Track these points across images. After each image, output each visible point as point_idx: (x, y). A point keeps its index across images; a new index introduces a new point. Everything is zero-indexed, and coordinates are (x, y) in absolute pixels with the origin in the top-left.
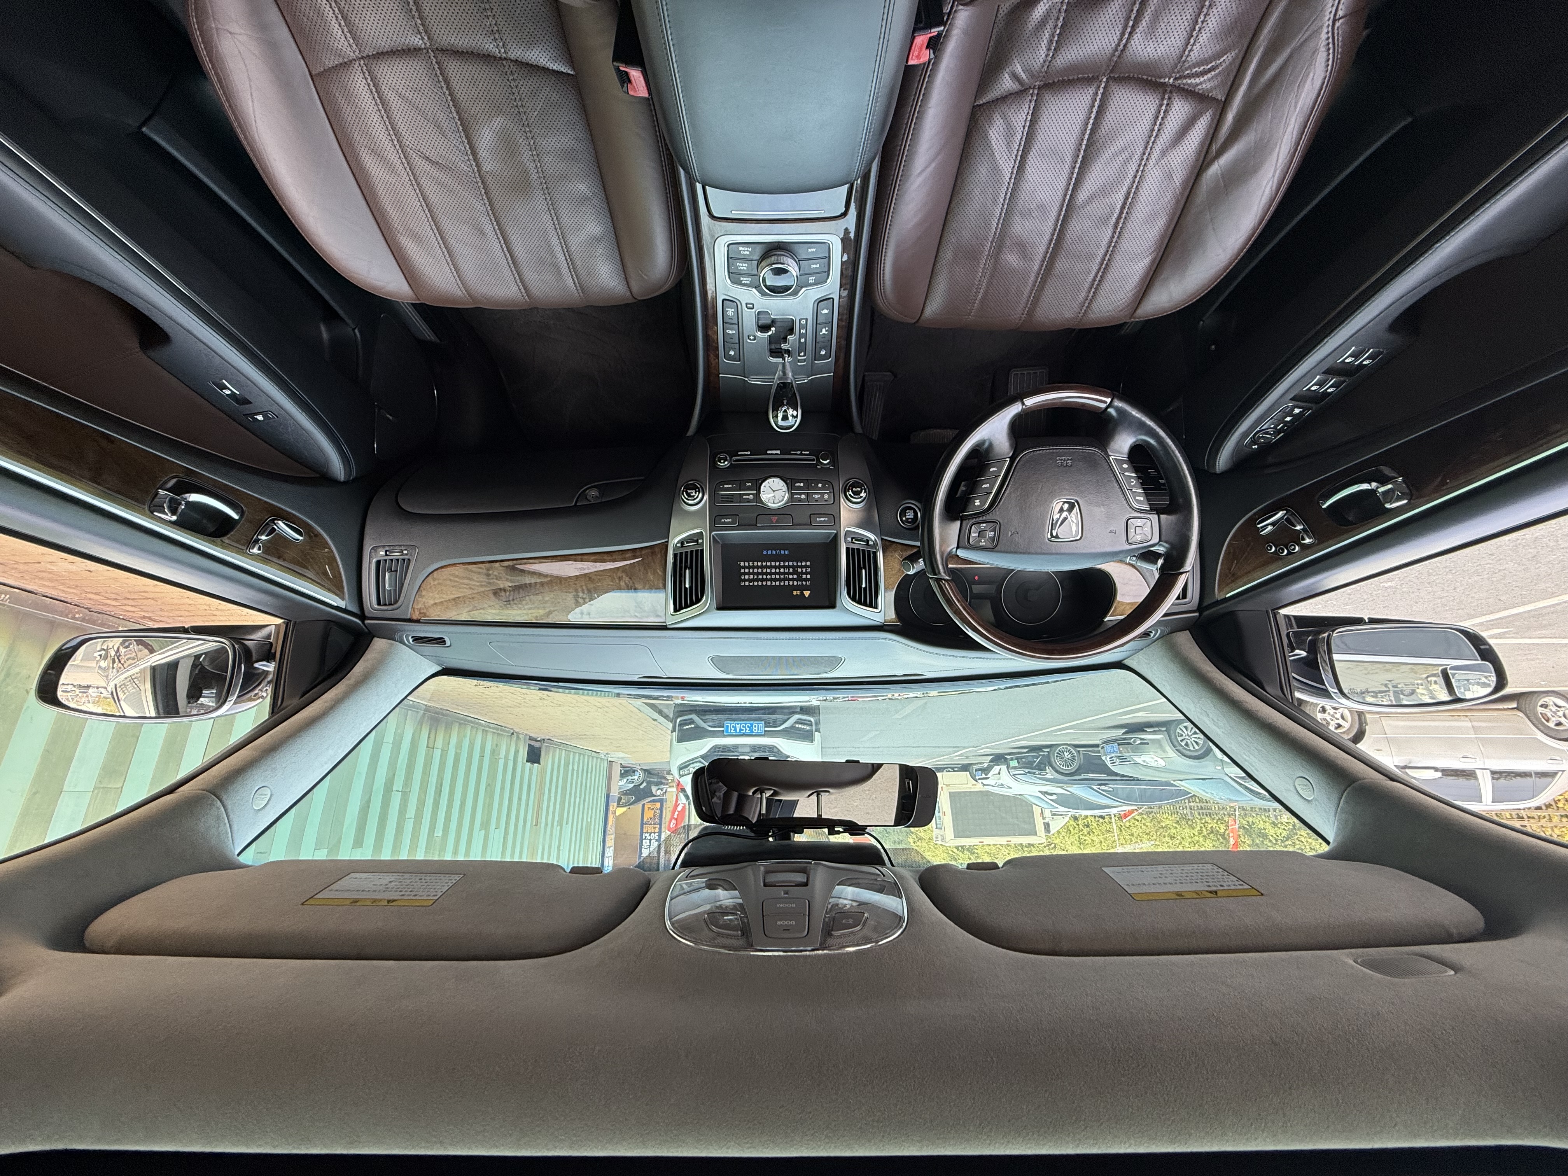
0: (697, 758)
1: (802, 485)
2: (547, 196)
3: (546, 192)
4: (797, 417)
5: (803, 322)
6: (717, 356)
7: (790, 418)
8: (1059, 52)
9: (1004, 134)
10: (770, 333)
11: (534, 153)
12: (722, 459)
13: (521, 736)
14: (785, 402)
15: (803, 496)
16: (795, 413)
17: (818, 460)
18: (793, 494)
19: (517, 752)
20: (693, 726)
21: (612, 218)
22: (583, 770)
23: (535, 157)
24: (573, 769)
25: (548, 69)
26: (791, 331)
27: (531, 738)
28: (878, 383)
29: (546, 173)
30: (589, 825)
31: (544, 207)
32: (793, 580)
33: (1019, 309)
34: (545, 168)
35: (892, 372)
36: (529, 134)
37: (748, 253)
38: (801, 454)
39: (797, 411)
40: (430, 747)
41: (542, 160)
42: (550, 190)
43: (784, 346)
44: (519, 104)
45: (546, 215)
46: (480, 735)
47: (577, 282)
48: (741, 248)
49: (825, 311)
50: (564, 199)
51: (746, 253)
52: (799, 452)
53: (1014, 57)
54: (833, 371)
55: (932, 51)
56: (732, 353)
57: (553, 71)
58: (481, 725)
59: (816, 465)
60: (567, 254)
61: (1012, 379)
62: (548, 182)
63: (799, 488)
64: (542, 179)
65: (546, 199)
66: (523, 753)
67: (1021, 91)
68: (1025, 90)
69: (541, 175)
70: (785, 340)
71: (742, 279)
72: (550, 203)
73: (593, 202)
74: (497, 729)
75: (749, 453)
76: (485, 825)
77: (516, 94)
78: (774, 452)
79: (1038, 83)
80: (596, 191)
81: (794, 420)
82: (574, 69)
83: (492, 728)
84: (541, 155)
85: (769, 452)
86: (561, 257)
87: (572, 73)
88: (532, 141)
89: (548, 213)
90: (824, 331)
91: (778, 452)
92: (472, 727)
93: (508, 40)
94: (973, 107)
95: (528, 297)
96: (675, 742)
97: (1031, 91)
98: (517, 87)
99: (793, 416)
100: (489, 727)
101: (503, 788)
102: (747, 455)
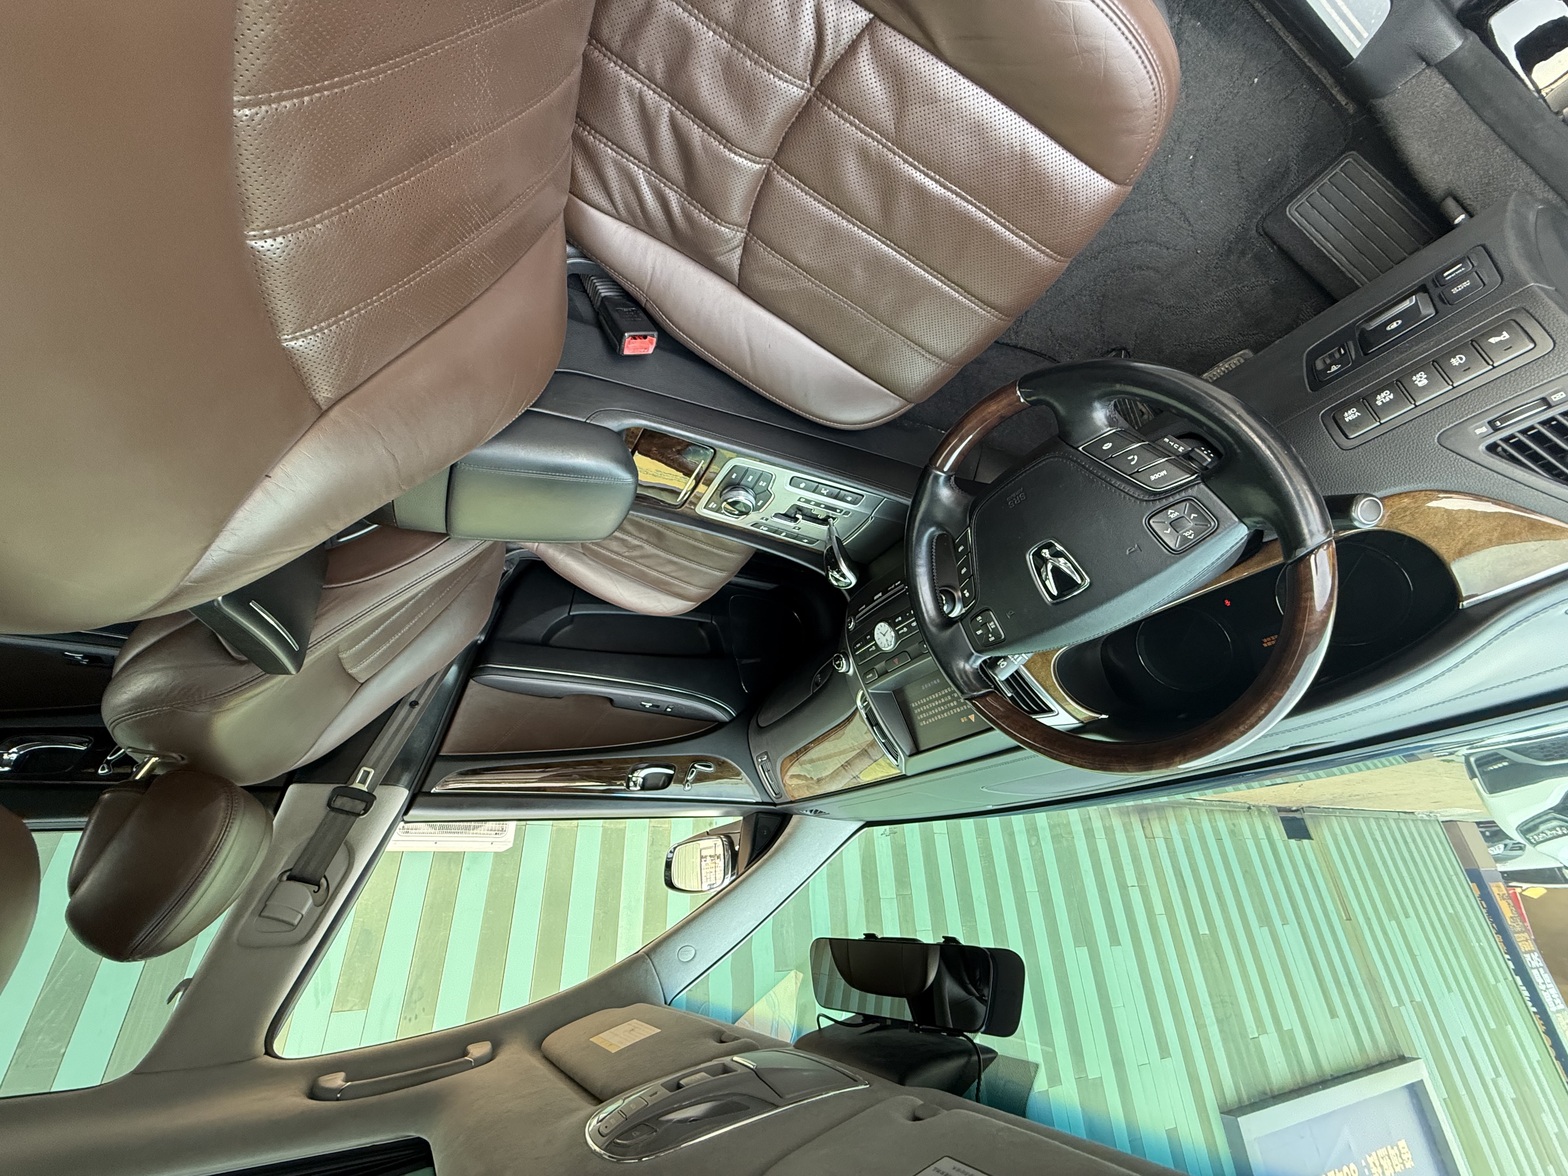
0: (1545, 813)
1: (900, 618)
13: (1263, 809)
15: (905, 630)
18: (897, 632)
19: (1267, 829)
20: (1505, 764)
22: (1396, 841)
24: (1375, 840)
27: (1280, 810)
30: (1454, 919)
32: (955, 707)
38: (896, 587)
40: (1150, 838)
46: (1205, 818)
56: (806, 541)
58: (1199, 804)
63: (900, 623)
66: (1277, 830)
74: (1225, 806)
76: (1265, 920)
83: (1217, 806)
91: (880, 594)
92: (1190, 809)
96: (1485, 795)
100: (1213, 806)
101: (1268, 874)
102: (864, 609)
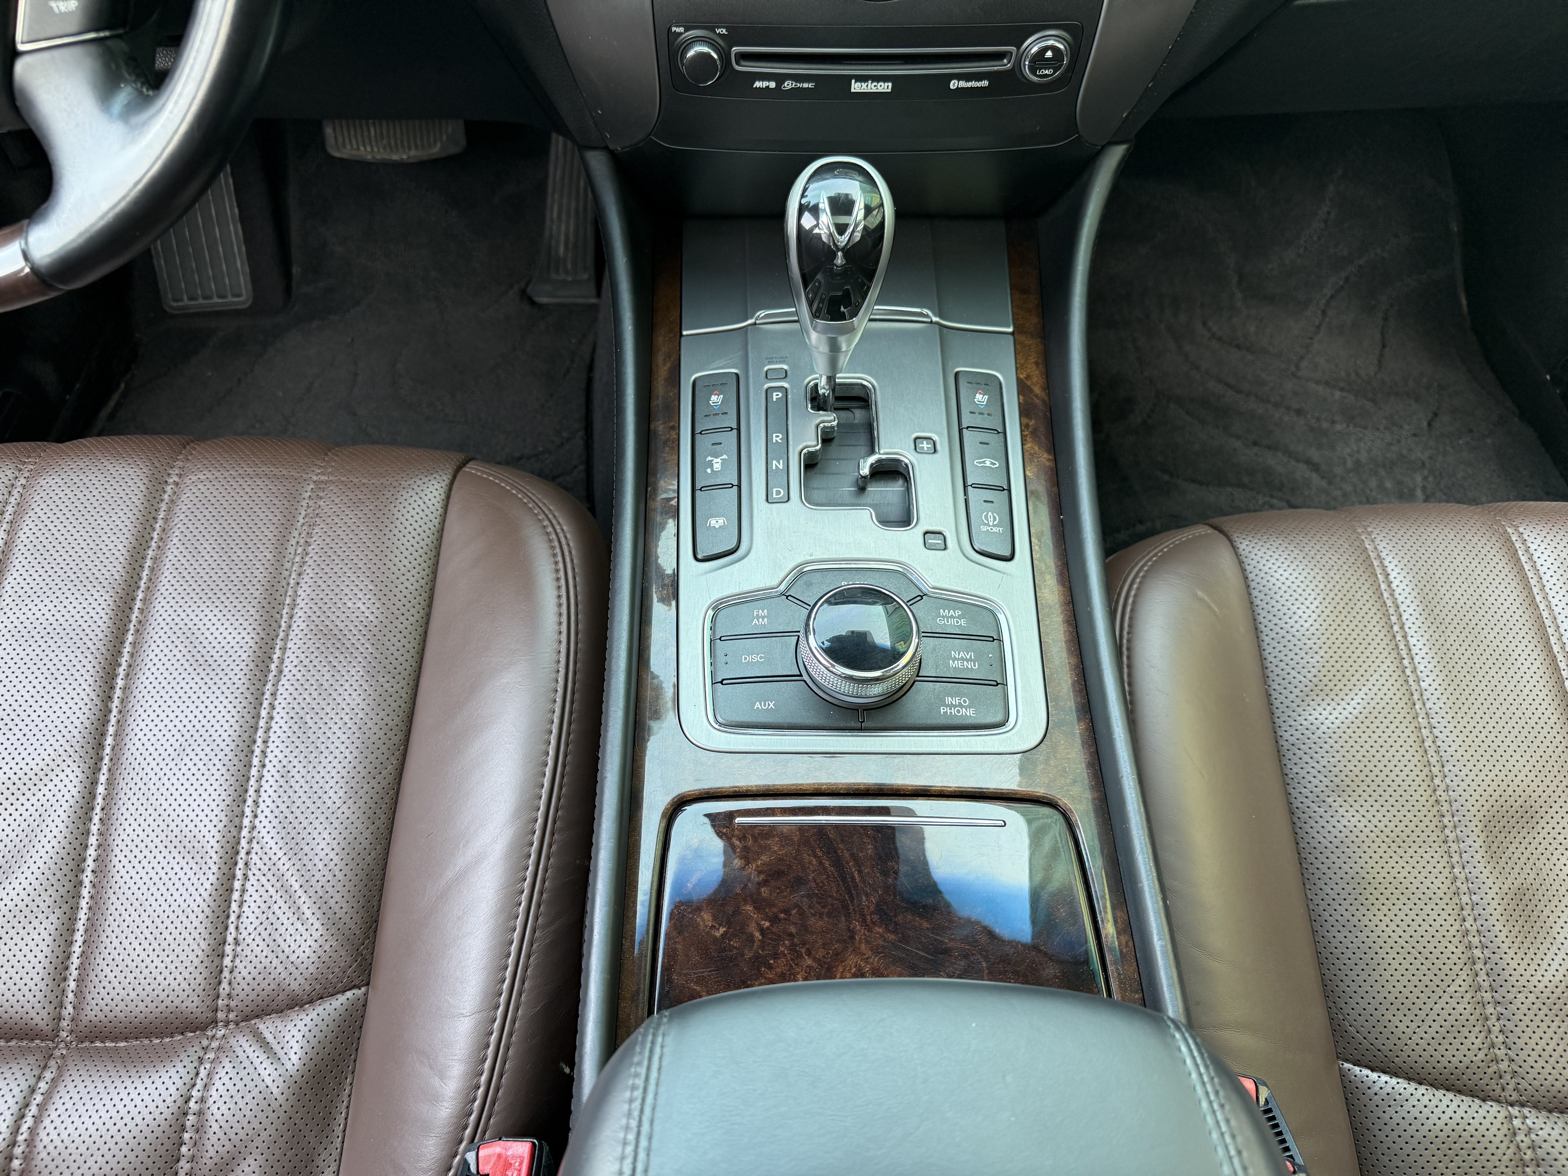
2: (1445, 797)
3: (1446, 806)
4: (802, 209)
5: (777, 492)
6: (1023, 388)
7: (825, 205)
8: (174, 1108)
9: (282, 930)
10: (872, 459)
11: (1465, 899)
12: (1047, 64)
14: (839, 260)
16: (808, 221)
17: (725, 56)
21: (1276, 739)
23: (1464, 888)
25: (1409, 1079)
26: (811, 464)
28: (562, 277)
29: (1441, 852)
31: (1456, 770)
33: (187, 497)
34: (1443, 862)
35: (532, 303)
36: (1475, 941)
37: (949, 700)
38: (780, 79)
39: (799, 226)
41: (1448, 883)
42: (1434, 811)
43: (830, 419)
44: (1490, 1009)
45: (1451, 751)
47: (1381, 578)
48: (970, 712)
49: (716, 522)
50: (1400, 791)
51: (955, 701)
52: (788, 85)
53: (282, 1099)
54: (683, 339)
55: (473, 1169)
56: (981, 398)
57: (1395, 1074)
59: (732, 39)
60: (1404, 653)
61: (244, 281)
62: (1438, 832)
64: (1452, 836)
65: (1446, 791)
67: (257, 1017)
68: (247, 1018)
69: (1454, 847)
70: (827, 439)
71: (962, 622)
72: (1437, 781)
73: (1326, 781)
75: (954, 84)
77: (1496, 1030)
78: (870, 87)
79: (220, 1034)
80: (1314, 807)
81: (811, 198)
82: (1343, 1075)
84: (1450, 894)
85: (885, 87)
86: (1418, 642)
87: (1347, 1065)
88: (1467, 924)
89: (1446, 756)
90: (717, 465)
91: (856, 87)
93: (1503, 1146)
94: (368, 984)
95: (1509, 539)
97: (232, 1016)
98: (1493, 1045)
99: (815, 210)
102: (959, 77)
